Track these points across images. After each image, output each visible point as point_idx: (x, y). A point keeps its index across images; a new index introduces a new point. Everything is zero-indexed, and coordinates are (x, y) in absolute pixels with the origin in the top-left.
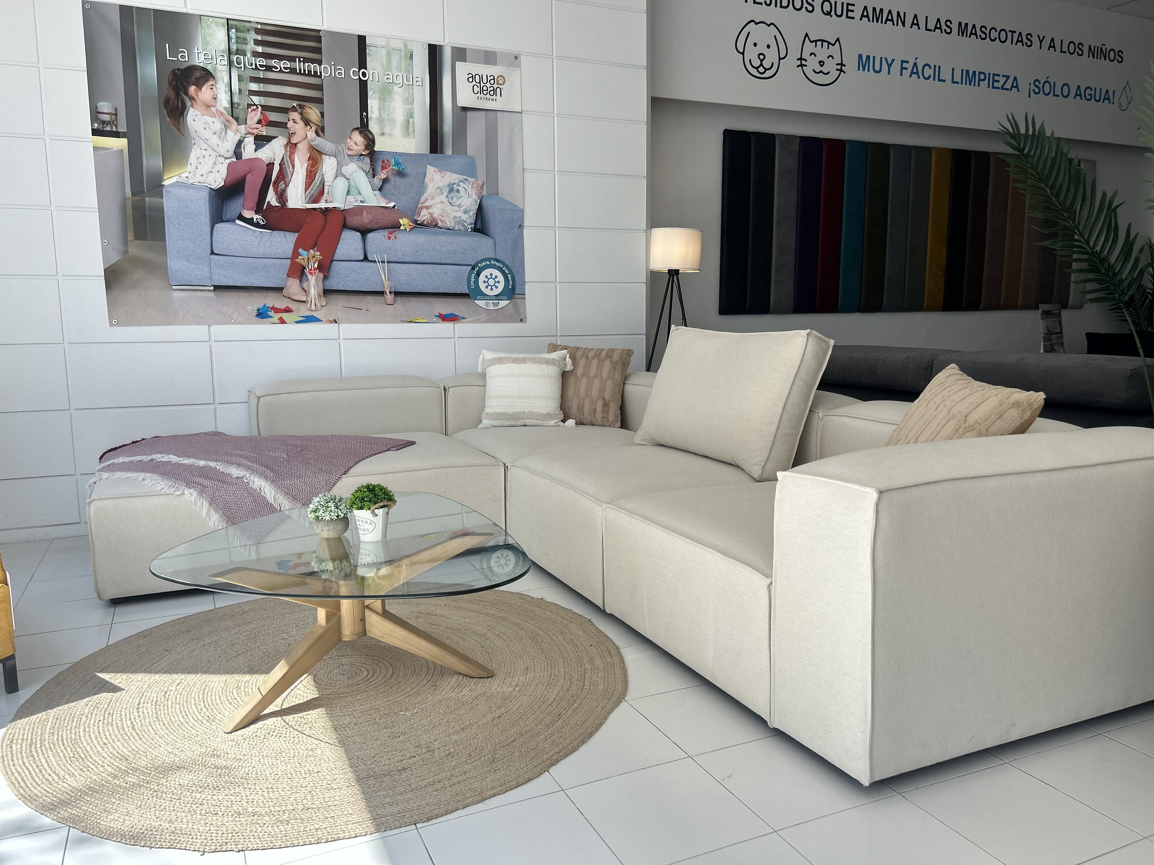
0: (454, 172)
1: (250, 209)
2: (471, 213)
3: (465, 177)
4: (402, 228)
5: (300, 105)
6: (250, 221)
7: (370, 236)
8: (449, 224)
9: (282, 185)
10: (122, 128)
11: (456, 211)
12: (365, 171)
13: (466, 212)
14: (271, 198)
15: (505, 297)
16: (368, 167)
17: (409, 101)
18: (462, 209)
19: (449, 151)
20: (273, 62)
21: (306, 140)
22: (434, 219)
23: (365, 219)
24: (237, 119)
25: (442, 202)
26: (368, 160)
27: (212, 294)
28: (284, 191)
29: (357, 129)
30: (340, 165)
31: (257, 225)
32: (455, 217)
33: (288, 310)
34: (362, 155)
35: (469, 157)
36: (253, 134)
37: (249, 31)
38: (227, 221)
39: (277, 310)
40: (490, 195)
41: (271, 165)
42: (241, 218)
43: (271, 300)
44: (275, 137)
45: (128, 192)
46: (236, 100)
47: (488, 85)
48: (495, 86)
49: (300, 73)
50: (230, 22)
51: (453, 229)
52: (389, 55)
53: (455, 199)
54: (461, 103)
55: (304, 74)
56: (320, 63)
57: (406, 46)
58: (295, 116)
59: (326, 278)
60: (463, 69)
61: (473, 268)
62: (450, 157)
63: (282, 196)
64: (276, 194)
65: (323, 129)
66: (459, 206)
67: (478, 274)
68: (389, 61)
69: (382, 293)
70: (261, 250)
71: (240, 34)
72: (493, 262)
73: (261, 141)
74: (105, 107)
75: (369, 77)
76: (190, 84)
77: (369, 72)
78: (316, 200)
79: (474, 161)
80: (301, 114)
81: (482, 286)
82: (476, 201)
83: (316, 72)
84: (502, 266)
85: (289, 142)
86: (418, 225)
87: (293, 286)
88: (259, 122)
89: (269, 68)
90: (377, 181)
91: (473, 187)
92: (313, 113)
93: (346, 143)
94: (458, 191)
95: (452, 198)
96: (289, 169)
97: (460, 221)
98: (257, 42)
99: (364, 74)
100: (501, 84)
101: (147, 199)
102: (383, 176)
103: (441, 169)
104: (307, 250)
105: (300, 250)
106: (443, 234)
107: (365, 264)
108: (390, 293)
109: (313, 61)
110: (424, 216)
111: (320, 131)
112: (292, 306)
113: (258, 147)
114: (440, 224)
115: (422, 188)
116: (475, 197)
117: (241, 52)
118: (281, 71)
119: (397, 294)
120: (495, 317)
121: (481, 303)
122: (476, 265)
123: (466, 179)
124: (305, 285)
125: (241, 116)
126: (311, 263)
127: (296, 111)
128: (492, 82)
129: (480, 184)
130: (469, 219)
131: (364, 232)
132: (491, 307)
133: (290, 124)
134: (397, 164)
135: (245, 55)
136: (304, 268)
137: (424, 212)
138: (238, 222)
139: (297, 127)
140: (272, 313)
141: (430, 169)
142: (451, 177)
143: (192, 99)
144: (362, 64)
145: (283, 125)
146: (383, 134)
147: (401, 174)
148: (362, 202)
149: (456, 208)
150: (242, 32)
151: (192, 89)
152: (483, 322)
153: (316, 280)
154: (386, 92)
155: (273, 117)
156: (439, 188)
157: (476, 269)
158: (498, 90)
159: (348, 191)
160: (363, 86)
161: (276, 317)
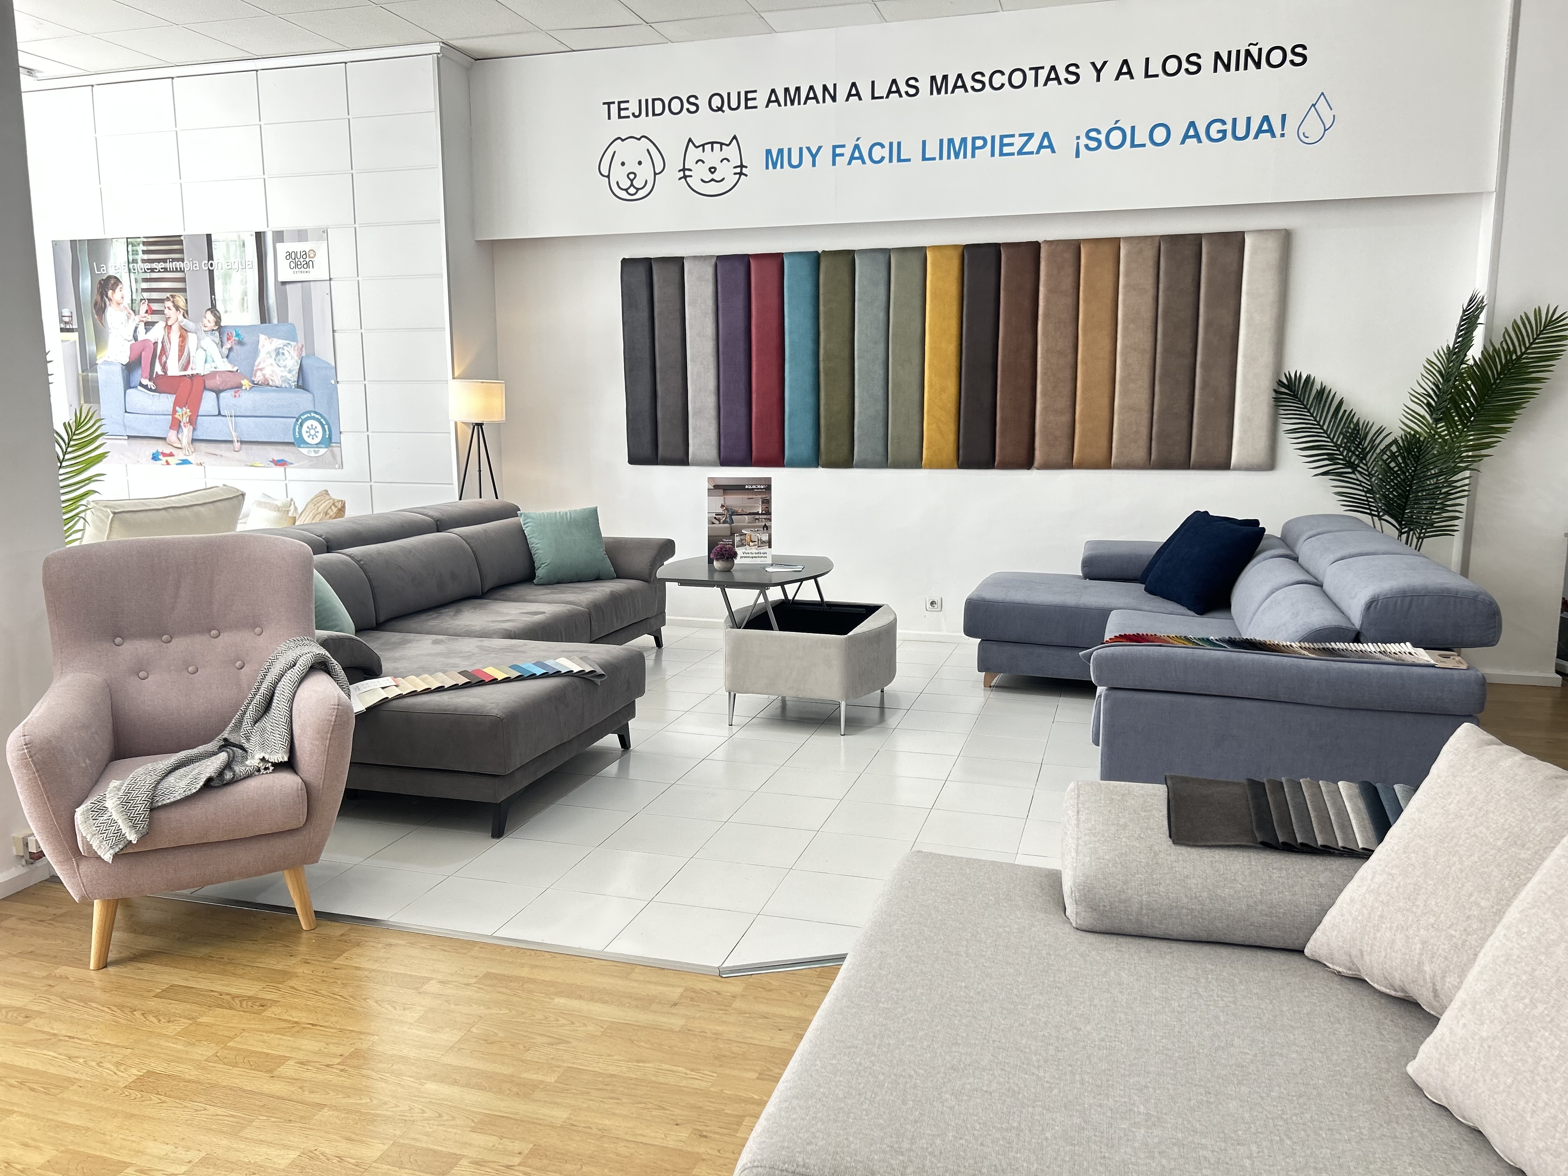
0: (279, 338)
1: (146, 378)
2: (294, 372)
3: (288, 342)
4: (244, 388)
5: (171, 296)
6: (146, 387)
7: (222, 395)
8: (278, 384)
9: (164, 358)
10: (75, 326)
11: (282, 372)
12: (216, 343)
13: (290, 372)
14: (158, 369)
15: (323, 446)
16: (217, 340)
17: (244, 282)
18: (287, 369)
19: (275, 321)
20: (154, 265)
21: (177, 323)
22: (266, 380)
23: (217, 382)
24: (134, 311)
25: (272, 364)
26: (217, 333)
27: (126, 442)
28: (165, 363)
29: (209, 309)
30: (199, 339)
31: (151, 390)
32: (282, 377)
33: (171, 455)
34: (213, 330)
35: (290, 324)
36: (143, 321)
37: (139, 244)
38: (133, 388)
39: (164, 455)
40: (307, 356)
41: (156, 343)
42: (141, 385)
43: (161, 447)
44: (156, 322)
45: (80, 372)
46: (134, 297)
47: (302, 260)
48: (308, 260)
49: (170, 271)
50: (129, 240)
51: (281, 387)
52: (228, 246)
53: (281, 362)
54: (281, 279)
55: (173, 271)
56: (182, 260)
57: (239, 237)
58: (169, 304)
59: (194, 429)
60: (283, 248)
61: (297, 420)
62: (276, 325)
63: (164, 367)
64: (161, 365)
65: (187, 312)
66: (285, 367)
67: (301, 425)
68: (228, 251)
69: (231, 442)
70: (152, 409)
71: (135, 248)
72: (313, 414)
73: (149, 325)
74: (66, 312)
75: (214, 267)
76: (108, 290)
77: (215, 262)
78: (185, 369)
79: (294, 327)
80: (173, 302)
81: (305, 436)
82: (297, 362)
83: (180, 268)
84: (320, 418)
85: (167, 324)
86: (255, 385)
87: (172, 436)
88: (147, 312)
89: (152, 270)
90: (225, 351)
91: (294, 350)
92: (180, 300)
93: (202, 322)
94: (283, 354)
95: (279, 360)
96: (168, 346)
97: (286, 380)
98: (144, 252)
99: (211, 264)
100: (312, 257)
101: (90, 374)
102: (229, 346)
103: (270, 336)
104: (181, 408)
105: (177, 408)
106: (274, 391)
107: (220, 418)
108: (238, 441)
109: (178, 260)
110: (258, 377)
111: (186, 314)
112: (175, 451)
113: (147, 331)
114: (271, 383)
115: (255, 352)
116: (296, 358)
117: (135, 261)
118: (159, 271)
119: (242, 442)
120: (316, 463)
121: (304, 451)
122: (299, 417)
123: (289, 344)
124: (180, 436)
125: (137, 309)
126: (184, 418)
127: (170, 300)
128: (304, 257)
129: (300, 346)
130: (293, 377)
131: (218, 392)
132: (313, 454)
133: (166, 311)
134: (237, 335)
135: (137, 263)
136: (180, 422)
137: (259, 373)
138: (139, 388)
139: (171, 313)
140: (161, 457)
141: (262, 337)
142: (278, 343)
143: (110, 300)
144: (210, 257)
145: (161, 312)
146: (226, 312)
147: (241, 343)
148: (215, 368)
149: (282, 369)
150: (135, 246)
151: (110, 292)
152: (307, 468)
153: (188, 431)
154: (227, 277)
155: (155, 306)
156: (268, 353)
157: (300, 421)
158: (311, 263)
159: (206, 360)
160: (211, 273)
161: (164, 459)
